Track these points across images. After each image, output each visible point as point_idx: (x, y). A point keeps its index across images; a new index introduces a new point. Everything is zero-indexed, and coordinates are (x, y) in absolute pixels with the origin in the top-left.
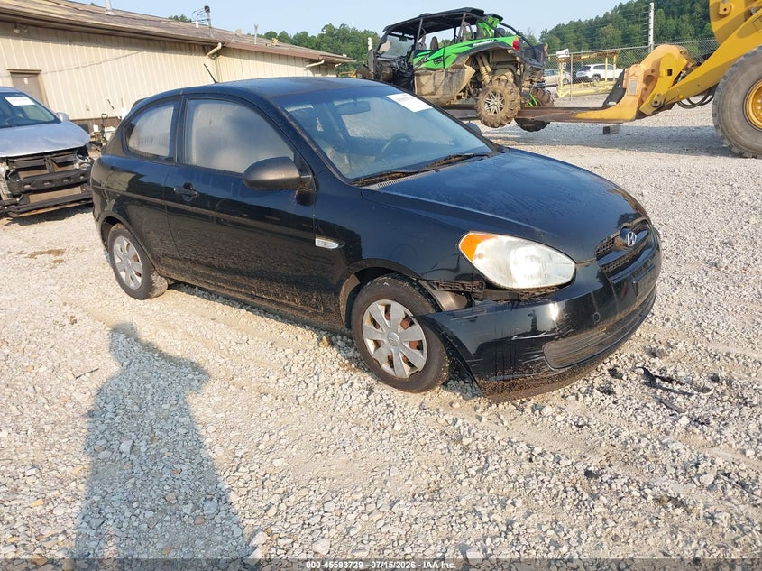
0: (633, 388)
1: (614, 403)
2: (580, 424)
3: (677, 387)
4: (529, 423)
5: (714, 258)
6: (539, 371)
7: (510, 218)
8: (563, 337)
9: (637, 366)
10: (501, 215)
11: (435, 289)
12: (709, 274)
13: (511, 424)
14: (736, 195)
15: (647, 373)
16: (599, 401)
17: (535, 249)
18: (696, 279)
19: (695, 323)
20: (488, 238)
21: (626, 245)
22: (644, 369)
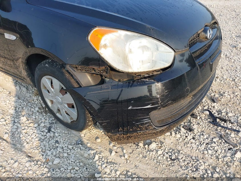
0: (204, 126)
1: (194, 138)
2: (173, 158)
3: (230, 126)
4: (141, 156)
5: (234, 44)
6: (147, 129)
7: (129, 17)
8: (164, 107)
9: (205, 108)
10: (123, 15)
11: (75, 71)
12: (233, 51)
13: (130, 157)
14: (238, 15)
15: (211, 115)
16: (185, 137)
17: (146, 41)
18: (228, 54)
19: (231, 79)
20: (110, 32)
21: (207, 38)
22: (209, 111)
